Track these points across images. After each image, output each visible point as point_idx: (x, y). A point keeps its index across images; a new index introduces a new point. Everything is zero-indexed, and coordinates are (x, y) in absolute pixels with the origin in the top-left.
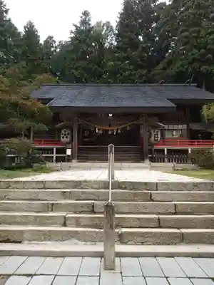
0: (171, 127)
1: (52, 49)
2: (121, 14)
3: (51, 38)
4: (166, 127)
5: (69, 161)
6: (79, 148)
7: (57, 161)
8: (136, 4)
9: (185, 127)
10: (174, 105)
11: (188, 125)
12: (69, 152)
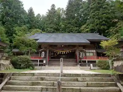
0: (89, 51)
1: (39, 19)
2: (68, 6)
3: (39, 14)
4: (87, 51)
5: (44, 65)
6: (49, 60)
7: (39, 66)
8: (73, 2)
9: (95, 51)
10: (89, 42)
11: (96, 50)
12: (44, 62)
